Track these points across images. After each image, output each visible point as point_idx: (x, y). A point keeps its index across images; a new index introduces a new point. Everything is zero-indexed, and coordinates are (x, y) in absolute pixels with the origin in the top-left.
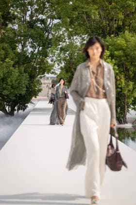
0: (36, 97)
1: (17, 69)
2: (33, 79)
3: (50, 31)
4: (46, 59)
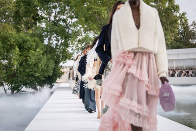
0: (60, 78)
1: (46, 56)
2: (57, 65)
3: (70, 27)
4: (67, 48)
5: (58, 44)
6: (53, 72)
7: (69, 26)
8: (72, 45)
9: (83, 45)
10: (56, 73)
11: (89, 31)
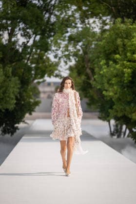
0: (30, 114)
2: (26, 86)
3: (53, 11)
4: (46, 54)
6: (15, 101)
7: (50, 9)
9: (78, 47)
10: (23, 102)
11: (92, 17)
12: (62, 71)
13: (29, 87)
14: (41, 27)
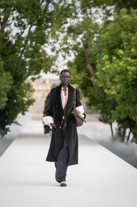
2: (19, 83)
4: (42, 46)
5: (23, 36)
6: (7, 99)
8: (53, 41)
9: (79, 40)
10: (15, 101)
11: (94, 6)
12: (60, 67)
13: (23, 84)
14: (38, 17)
